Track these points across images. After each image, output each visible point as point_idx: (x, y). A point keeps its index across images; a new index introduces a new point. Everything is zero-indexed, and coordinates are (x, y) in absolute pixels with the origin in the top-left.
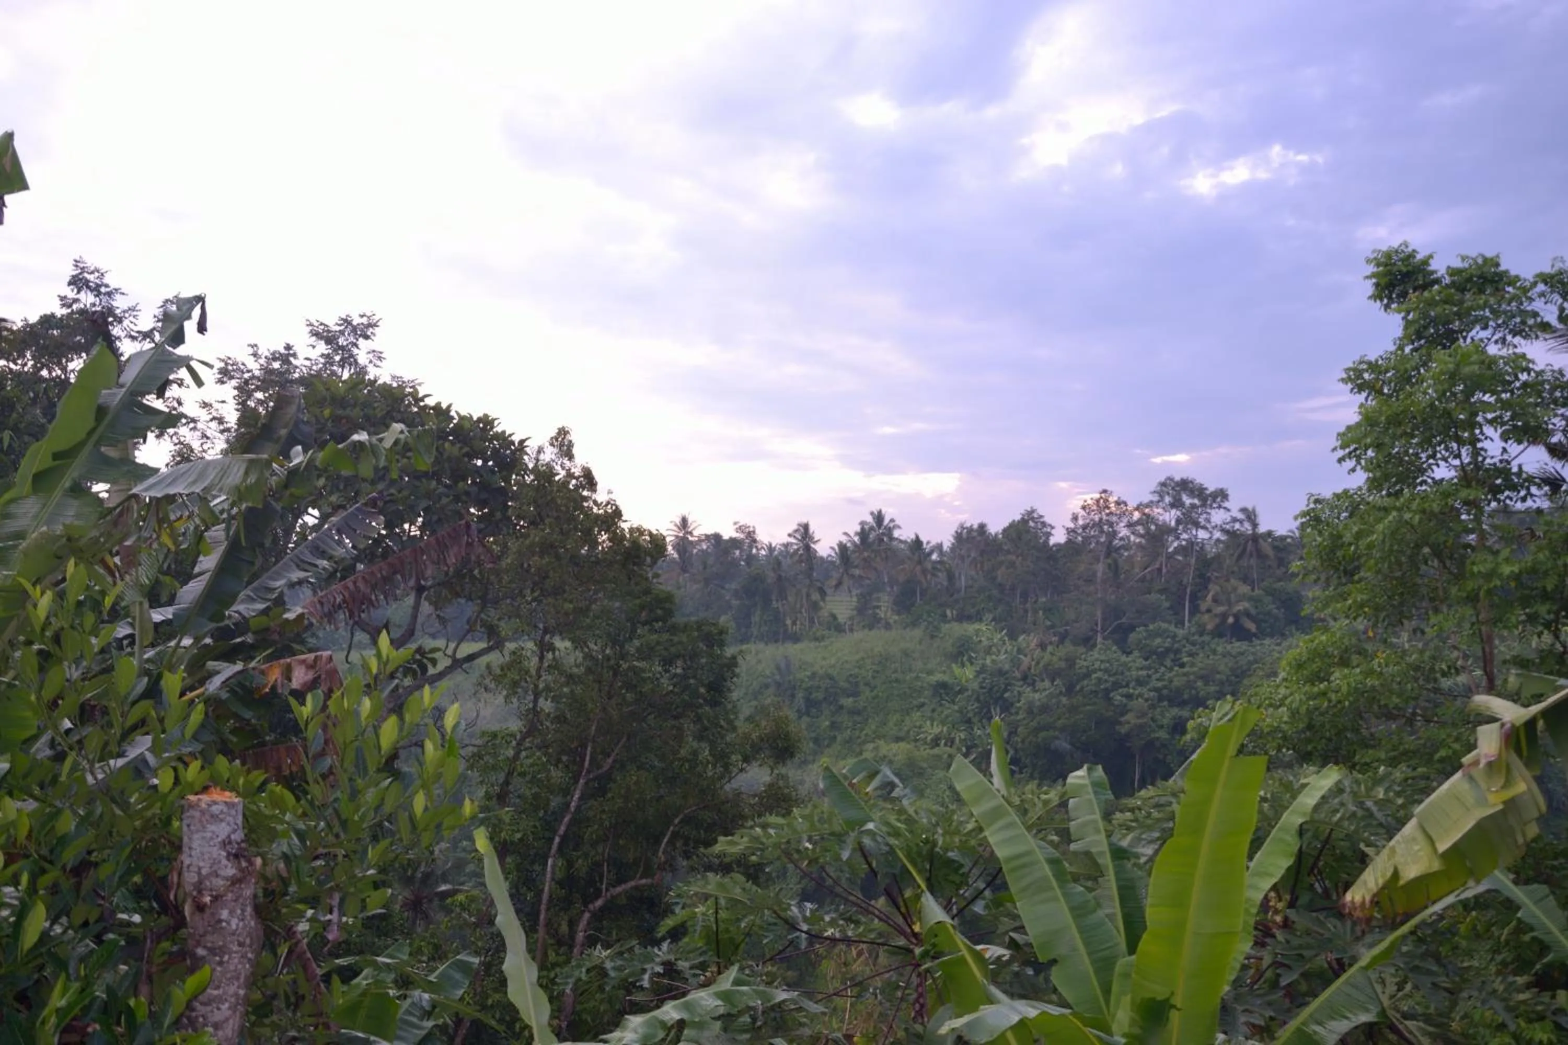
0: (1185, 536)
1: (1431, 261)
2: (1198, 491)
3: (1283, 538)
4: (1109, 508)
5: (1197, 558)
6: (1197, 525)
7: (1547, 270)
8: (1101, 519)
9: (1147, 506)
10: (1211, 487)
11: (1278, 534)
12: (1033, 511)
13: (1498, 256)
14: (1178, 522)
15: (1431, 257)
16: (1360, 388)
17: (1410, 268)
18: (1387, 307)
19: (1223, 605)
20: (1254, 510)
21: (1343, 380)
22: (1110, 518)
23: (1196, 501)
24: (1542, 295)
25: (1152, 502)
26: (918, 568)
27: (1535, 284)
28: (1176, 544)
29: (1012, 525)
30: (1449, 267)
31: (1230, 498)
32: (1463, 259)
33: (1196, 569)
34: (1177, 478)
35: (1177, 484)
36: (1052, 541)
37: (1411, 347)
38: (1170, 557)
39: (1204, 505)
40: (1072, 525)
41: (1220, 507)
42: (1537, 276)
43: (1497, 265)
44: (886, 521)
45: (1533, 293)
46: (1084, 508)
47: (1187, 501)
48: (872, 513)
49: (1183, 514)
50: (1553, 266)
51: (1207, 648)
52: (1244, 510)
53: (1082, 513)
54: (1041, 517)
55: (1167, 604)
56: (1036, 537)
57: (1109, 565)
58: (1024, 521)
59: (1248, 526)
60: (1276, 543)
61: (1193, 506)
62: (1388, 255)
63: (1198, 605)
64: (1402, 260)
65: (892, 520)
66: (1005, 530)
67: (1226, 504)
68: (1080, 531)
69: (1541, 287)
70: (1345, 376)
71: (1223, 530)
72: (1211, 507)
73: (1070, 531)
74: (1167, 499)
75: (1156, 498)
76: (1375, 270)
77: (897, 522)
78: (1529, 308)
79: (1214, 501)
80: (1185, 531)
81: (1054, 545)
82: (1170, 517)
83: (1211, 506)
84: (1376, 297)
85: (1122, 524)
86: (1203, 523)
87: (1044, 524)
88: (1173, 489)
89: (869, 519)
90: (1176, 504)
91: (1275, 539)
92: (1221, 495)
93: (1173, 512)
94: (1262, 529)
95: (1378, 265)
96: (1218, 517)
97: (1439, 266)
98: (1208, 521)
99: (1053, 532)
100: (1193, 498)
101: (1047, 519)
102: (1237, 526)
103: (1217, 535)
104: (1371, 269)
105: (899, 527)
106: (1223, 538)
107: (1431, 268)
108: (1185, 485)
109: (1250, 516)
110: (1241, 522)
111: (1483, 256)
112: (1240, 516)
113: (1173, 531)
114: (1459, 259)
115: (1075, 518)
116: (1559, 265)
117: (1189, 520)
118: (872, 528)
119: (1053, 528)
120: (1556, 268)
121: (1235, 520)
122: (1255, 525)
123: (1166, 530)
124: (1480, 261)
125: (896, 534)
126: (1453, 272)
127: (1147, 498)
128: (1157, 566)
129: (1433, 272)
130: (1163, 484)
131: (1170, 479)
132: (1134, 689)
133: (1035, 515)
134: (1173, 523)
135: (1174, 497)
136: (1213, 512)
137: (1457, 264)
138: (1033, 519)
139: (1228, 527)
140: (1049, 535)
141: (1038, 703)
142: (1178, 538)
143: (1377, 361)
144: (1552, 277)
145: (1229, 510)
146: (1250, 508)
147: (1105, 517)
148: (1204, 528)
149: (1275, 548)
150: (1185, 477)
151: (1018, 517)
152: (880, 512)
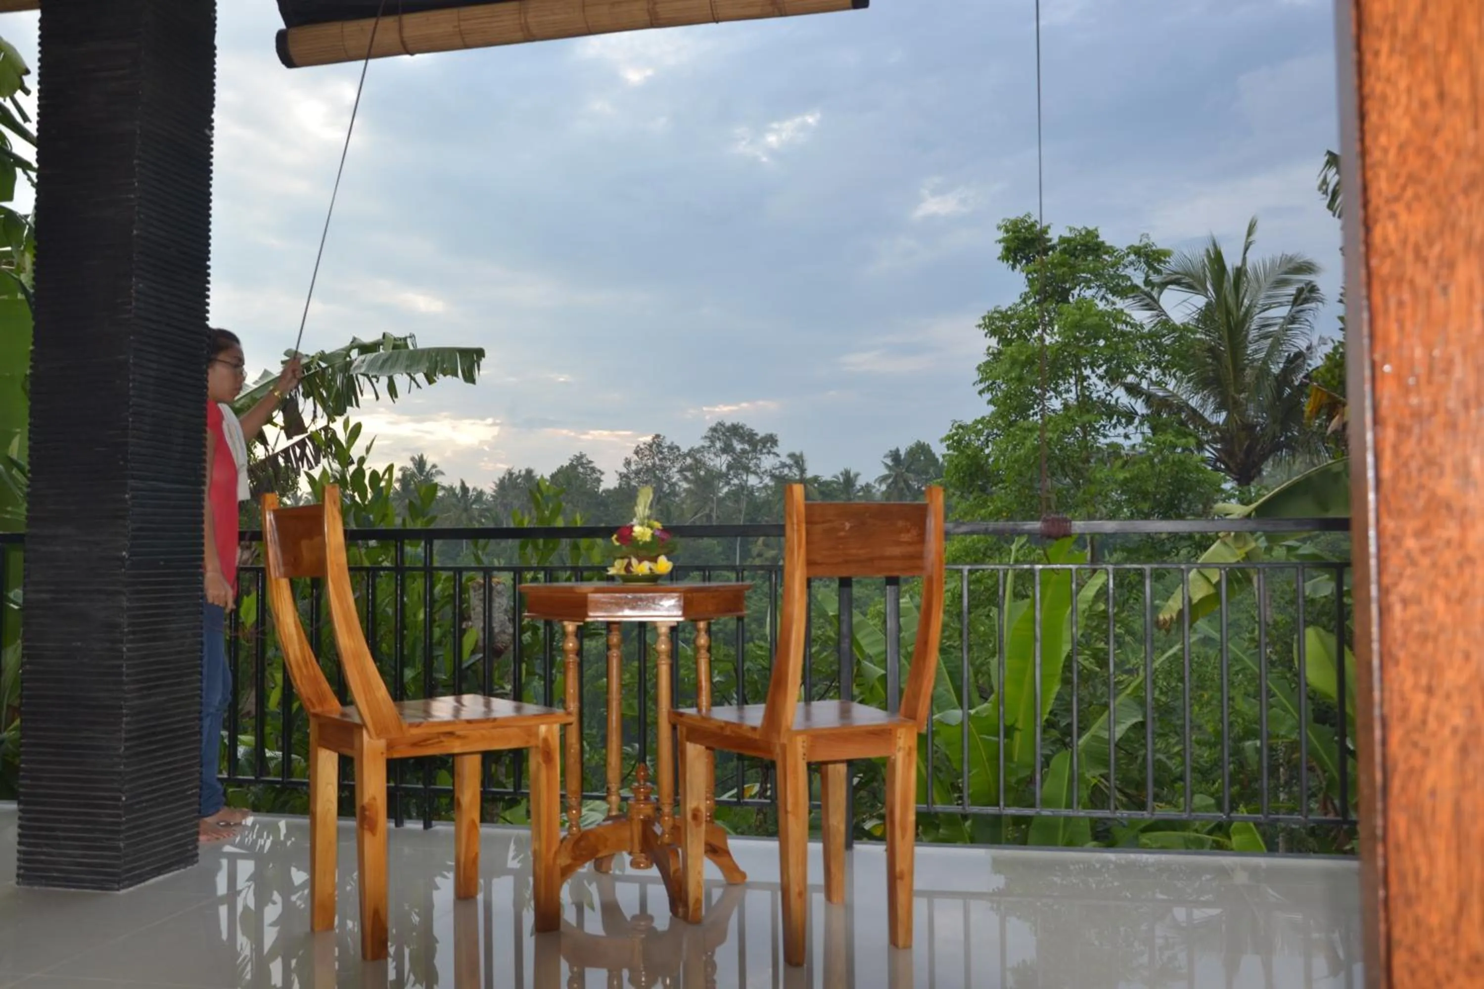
0: (735, 481)
1: (1049, 231)
2: (749, 437)
3: (827, 484)
4: (662, 453)
5: (748, 504)
6: (747, 470)
7: (1137, 243)
8: (654, 465)
9: (698, 451)
10: (761, 432)
11: (824, 479)
12: (582, 456)
13: (1096, 230)
14: (730, 467)
15: (1049, 227)
16: (993, 333)
17: (1033, 236)
18: (1014, 267)
19: (773, 549)
20: (801, 456)
21: (980, 326)
22: (664, 463)
23: (746, 447)
24: (1132, 263)
25: (703, 447)
26: (464, 516)
27: (1128, 254)
28: (726, 490)
29: (561, 471)
30: (1061, 237)
31: (779, 443)
32: (1071, 229)
33: (747, 514)
34: (728, 423)
35: (728, 429)
36: (603, 486)
37: (1033, 300)
38: (721, 501)
39: (754, 450)
40: (624, 471)
41: (769, 453)
42: (1130, 247)
43: (1097, 237)
44: (428, 467)
45: (1126, 261)
46: (636, 453)
47: (738, 446)
48: (413, 459)
49: (734, 459)
50: (1141, 241)
51: (759, 591)
52: (792, 456)
53: (635, 458)
54: (591, 462)
55: (719, 549)
56: (585, 481)
57: (661, 510)
58: (572, 467)
59: (795, 471)
60: (823, 489)
61: (744, 451)
62: (1015, 223)
63: (749, 550)
64: (1026, 229)
65: (434, 466)
66: (553, 476)
67: (775, 450)
68: (632, 476)
69: (1132, 257)
70: (981, 322)
71: (773, 476)
72: (761, 453)
73: (622, 476)
74: (718, 445)
75: (707, 443)
76: (1005, 235)
77: (439, 468)
78: (1123, 273)
79: (764, 447)
80: (736, 476)
81: (604, 491)
82: (721, 462)
83: (761, 450)
84: (1004, 258)
85: (675, 470)
86: (753, 469)
87: (593, 470)
88: (724, 434)
89: (410, 465)
90: (727, 449)
91: (820, 484)
92: (771, 440)
93: (724, 457)
94: (809, 474)
95: (1007, 231)
96: (767, 462)
97: (1054, 236)
98: (759, 467)
99: (603, 478)
100: (743, 443)
101: (597, 465)
102: (786, 471)
103: (767, 480)
104: (1001, 235)
105: (442, 473)
106: (772, 484)
107: (1047, 236)
108: (735, 431)
109: (798, 461)
110: (790, 467)
111: (1086, 228)
112: (789, 461)
113: (721, 476)
114: (1068, 230)
115: (628, 463)
116: (1145, 241)
117: (739, 465)
118: (413, 475)
119: (602, 473)
120: (1143, 243)
121: (784, 465)
122: (803, 471)
123: (715, 476)
124: (1083, 233)
125: (437, 480)
126: (1063, 240)
127: (698, 443)
128: (707, 511)
129: (1050, 240)
130: (714, 430)
131: (721, 424)
132: (690, 633)
133: (585, 461)
134: (724, 469)
135: (725, 443)
136: (763, 457)
137: (1067, 234)
138: (582, 464)
139: (777, 472)
140: (599, 481)
141: (595, 651)
142: (728, 483)
143: (1006, 311)
144: (1139, 248)
145: (778, 455)
146: (798, 453)
147: (657, 462)
148: (755, 473)
149: (822, 493)
150: (735, 422)
151: (566, 463)
152: (421, 457)
